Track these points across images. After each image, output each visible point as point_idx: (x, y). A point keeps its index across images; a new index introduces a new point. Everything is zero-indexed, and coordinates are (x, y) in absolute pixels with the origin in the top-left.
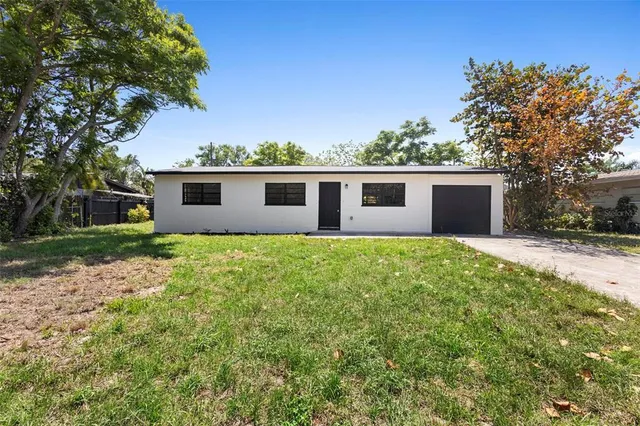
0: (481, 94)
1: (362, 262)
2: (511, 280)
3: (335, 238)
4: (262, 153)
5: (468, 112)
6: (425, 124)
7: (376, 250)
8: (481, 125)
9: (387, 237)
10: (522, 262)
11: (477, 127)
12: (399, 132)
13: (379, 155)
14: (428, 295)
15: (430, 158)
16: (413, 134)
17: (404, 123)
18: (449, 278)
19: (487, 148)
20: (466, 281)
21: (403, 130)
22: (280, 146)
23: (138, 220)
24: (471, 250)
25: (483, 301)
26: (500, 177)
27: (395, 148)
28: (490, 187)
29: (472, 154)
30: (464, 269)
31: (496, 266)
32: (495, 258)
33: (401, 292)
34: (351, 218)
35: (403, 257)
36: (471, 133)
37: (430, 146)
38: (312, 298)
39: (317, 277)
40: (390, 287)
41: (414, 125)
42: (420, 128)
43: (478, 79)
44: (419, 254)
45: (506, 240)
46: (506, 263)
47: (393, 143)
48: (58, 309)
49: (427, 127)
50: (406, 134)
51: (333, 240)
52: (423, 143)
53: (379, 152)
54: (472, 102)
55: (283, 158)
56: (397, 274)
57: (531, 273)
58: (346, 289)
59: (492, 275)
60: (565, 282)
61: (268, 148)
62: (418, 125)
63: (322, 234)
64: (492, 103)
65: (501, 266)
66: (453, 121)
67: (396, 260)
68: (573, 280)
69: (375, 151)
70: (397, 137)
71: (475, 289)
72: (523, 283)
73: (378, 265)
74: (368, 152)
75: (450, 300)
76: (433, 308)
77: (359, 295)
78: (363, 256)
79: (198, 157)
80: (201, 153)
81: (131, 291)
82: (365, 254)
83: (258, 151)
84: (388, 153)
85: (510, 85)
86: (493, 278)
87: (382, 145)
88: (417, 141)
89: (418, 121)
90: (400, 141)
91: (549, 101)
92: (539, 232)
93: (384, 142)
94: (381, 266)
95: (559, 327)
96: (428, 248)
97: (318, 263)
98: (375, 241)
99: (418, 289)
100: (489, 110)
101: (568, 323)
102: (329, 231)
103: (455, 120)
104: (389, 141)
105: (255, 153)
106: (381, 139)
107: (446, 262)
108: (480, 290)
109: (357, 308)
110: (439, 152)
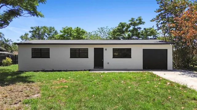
0: (163, 10)
1: (115, 82)
2: (171, 89)
3: (102, 72)
4: (64, 32)
5: (158, 17)
6: (140, 20)
7: (120, 77)
8: (163, 23)
9: (124, 72)
10: (176, 82)
11: (162, 23)
12: (128, 23)
13: (119, 33)
14: (141, 94)
15: (142, 35)
16: (135, 24)
17: (130, 19)
18: (149, 88)
19: (166, 32)
20: (154, 89)
21: (130, 22)
22: (73, 29)
23: (7, 64)
24: (158, 77)
25: (160, 96)
26: (171, 46)
27: (126, 30)
28: (167, 50)
29: (160, 34)
30: (154, 85)
31: (167, 83)
32: (167, 80)
33: (131, 94)
34: (108, 63)
35: (131, 80)
36: (159, 26)
37: (142, 29)
38: (99, 97)
39: (99, 89)
40: (127, 92)
41: (135, 20)
42: (138, 21)
43: (162, 3)
44: (138, 79)
45: (173, 72)
46: (171, 82)
47: (126, 28)
48: (5, 103)
49: (141, 21)
50: (131, 24)
51: (101, 73)
52: (139, 28)
53: (119, 32)
54: (159, 13)
55: (75, 34)
56: (129, 87)
57: (179, 86)
58: (111, 93)
59: (164, 87)
60: (189, 89)
61: (67, 30)
62: (137, 20)
63: (96, 71)
64: (168, 14)
65: (168, 83)
66: (151, 21)
67: (128, 82)
68: (192, 88)
69: (117, 32)
70: (127, 25)
71: (158, 92)
72: (175, 90)
73: (122, 83)
74: (114, 32)
75: (149, 96)
76: (142, 99)
77: (116, 95)
78: (115, 80)
79: (30, 32)
80: (32, 30)
81: (28, 96)
82: (116, 79)
83: (62, 31)
84: (123, 32)
85: (175, 7)
86: (165, 88)
87: (121, 29)
88: (136, 27)
89: (137, 18)
90: (129, 27)
91: (189, 15)
92: (187, 68)
93: (121, 28)
94: (122, 84)
95: (183, 103)
96: (141, 76)
97: (97, 83)
98: (119, 73)
99: (137, 92)
100: (167, 17)
101: (186, 102)
102: (99, 69)
103: (152, 21)
104: (123, 27)
105: (61, 32)
106: (120, 26)
107: (148, 82)
108: (159, 92)
109: (116, 100)
110: (146, 32)
